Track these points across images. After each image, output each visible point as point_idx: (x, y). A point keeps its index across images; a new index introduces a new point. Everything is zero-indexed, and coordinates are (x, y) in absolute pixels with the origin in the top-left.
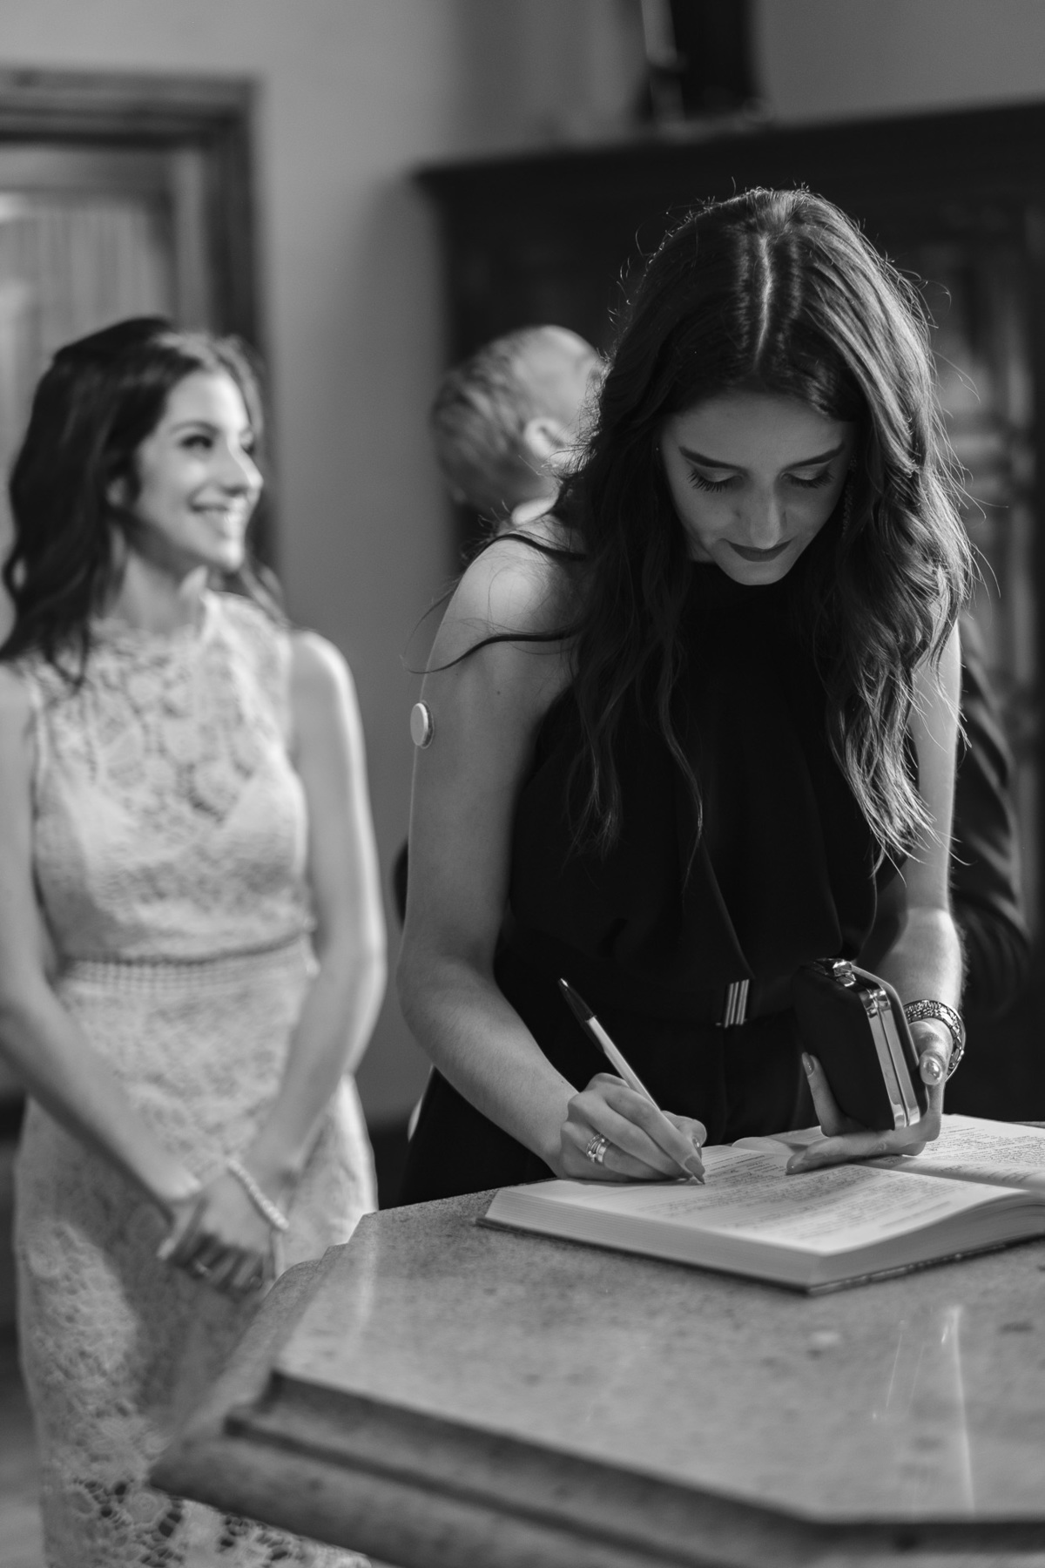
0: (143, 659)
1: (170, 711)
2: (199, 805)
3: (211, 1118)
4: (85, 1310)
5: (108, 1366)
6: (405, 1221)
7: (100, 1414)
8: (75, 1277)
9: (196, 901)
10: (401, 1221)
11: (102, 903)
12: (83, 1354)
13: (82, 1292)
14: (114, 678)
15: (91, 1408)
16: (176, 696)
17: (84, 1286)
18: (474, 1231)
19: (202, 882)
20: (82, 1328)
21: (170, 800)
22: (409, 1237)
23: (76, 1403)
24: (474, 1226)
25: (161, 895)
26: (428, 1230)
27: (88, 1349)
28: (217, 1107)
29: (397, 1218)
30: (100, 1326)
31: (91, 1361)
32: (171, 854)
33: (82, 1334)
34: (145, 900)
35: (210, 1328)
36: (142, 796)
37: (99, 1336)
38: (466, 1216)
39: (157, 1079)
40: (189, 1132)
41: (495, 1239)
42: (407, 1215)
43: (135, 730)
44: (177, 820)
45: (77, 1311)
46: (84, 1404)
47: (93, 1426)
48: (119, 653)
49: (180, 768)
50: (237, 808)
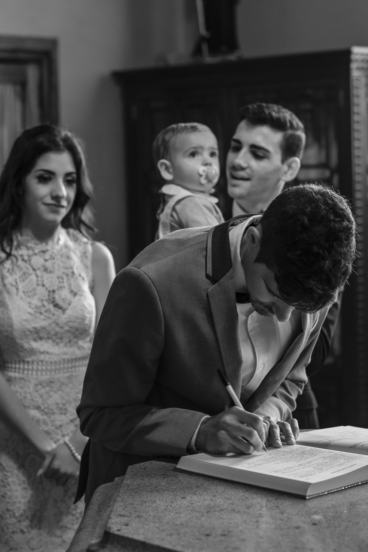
0: (37, 251)
1: (46, 270)
2: (56, 306)
3: (58, 423)
4: (9, 493)
5: (17, 515)
6: (145, 468)
7: (13, 532)
8: (6, 481)
9: (54, 341)
10: (144, 469)
11: (19, 341)
12: (8, 510)
13: (8, 487)
14: (26, 258)
15: (11, 530)
16: (49, 264)
17: (9, 485)
18: (172, 472)
19: (56, 334)
20: (8, 500)
21: (45, 303)
22: (148, 476)
23: (5, 528)
24: (172, 471)
25: (41, 339)
26: (154, 472)
27: (10, 508)
28: (60, 419)
29: (142, 467)
30: (14, 500)
31: (11, 513)
32: (45, 323)
33: (8, 503)
34: (35, 340)
35: (56, 501)
36: (35, 302)
37: (14, 503)
38: (168, 467)
39: (38, 408)
40: (49, 428)
41: (181, 477)
42: (146, 466)
43: (33, 277)
44: (47, 311)
45: (6, 493)
46: (8, 528)
47: (11, 537)
48: (28, 248)
49: (49, 292)
50: (70, 307)
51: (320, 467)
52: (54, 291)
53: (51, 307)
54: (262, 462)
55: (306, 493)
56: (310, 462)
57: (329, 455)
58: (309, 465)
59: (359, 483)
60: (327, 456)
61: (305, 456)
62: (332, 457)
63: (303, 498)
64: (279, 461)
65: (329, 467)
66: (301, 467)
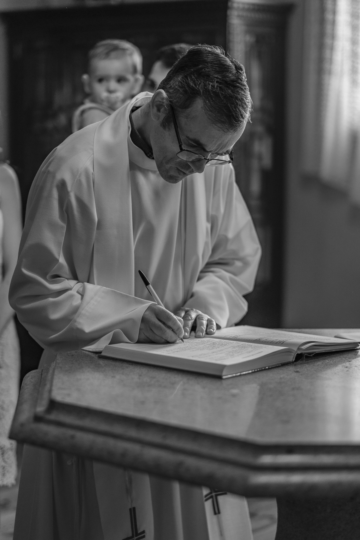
29: (69, 355)
51: (231, 354)
54: (179, 350)
55: (222, 373)
56: (222, 350)
57: (237, 345)
58: (221, 352)
59: (266, 367)
60: (236, 346)
61: (216, 346)
62: (240, 347)
63: (219, 377)
64: (194, 350)
65: (239, 354)
66: (214, 354)
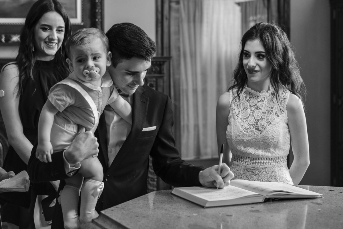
1: (257, 108)
14: (248, 99)
44: (252, 131)
49: (256, 120)
50: (265, 131)
52: (258, 120)
53: (254, 129)
55: (205, 205)
63: (203, 207)
